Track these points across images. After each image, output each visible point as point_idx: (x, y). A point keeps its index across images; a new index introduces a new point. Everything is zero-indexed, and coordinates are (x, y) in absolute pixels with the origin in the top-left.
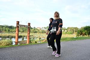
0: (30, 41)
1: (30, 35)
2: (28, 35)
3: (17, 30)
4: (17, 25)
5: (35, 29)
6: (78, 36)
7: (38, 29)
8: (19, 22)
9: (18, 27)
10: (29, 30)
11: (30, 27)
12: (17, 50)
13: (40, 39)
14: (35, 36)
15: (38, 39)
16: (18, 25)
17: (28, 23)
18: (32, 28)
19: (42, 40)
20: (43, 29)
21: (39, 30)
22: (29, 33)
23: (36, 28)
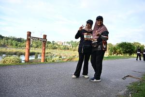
1: (46, 52)
3: (27, 43)
4: (28, 36)
5: (54, 44)
6: (111, 55)
7: (59, 43)
8: (30, 33)
9: (29, 40)
10: (45, 44)
11: (45, 40)
13: (60, 57)
14: (54, 53)
15: (58, 57)
17: (44, 35)
19: (63, 59)
20: (66, 44)
22: (45, 49)
23: (56, 42)
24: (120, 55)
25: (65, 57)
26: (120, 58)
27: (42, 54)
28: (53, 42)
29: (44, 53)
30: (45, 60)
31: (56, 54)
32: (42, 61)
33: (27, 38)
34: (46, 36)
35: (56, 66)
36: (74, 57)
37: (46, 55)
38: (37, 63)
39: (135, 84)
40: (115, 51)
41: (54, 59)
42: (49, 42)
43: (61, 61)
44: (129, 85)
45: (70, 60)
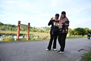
0: (30, 38)
1: (30, 33)
2: (28, 33)
3: (18, 28)
4: (18, 24)
5: (35, 29)
6: (70, 36)
7: (37, 28)
8: (20, 22)
9: (19, 26)
10: (29, 29)
11: (29, 26)
12: (17, 44)
13: (39, 37)
14: (35, 34)
15: (37, 37)
17: (29, 23)
18: (32, 28)
20: (42, 29)
21: (38, 29)
24: (76, 36)
25: (41, 37)
26: (76, 37)
28: (34, 27)
29: (29, 34)
30: (29, 39)
32: (27, 39)
33: (18, 25)
35: (36, 42)
36: (47, 37)
37: (30, 35)
38: (24, 40)
39: (86, 55)
40: (73, 33)
41: (34, 38)
42: (31, 27)
43: (39, 40)
44: (83, 55)
45: (45, 39)
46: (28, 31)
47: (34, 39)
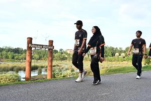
1: (53, 64)
4: (28, 44)
5: (62, 53)
7: (68, 52)
8: (31, 39)
11: (52, 48)
13: (73, 70)
14: (63, 66)
15: (69, 72)
16: (30, 45)
17: (50, 41)
18: (56, 51)
21: (69, 54)
22: (52, 60)
23: (64, 50)
27: (49, 68)
28: (61, 50)
29: (52, 66)
30: (53, 76)
31: (66, 67)
32: (49, 77)
33: (28, 46)
34: (53, 41)
38: (43, 80)
41: (64, 73)
46: (50, 59)
47: (64, 76)
